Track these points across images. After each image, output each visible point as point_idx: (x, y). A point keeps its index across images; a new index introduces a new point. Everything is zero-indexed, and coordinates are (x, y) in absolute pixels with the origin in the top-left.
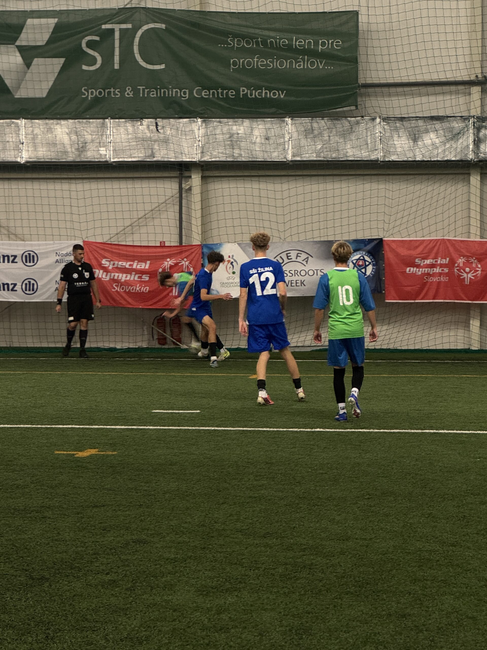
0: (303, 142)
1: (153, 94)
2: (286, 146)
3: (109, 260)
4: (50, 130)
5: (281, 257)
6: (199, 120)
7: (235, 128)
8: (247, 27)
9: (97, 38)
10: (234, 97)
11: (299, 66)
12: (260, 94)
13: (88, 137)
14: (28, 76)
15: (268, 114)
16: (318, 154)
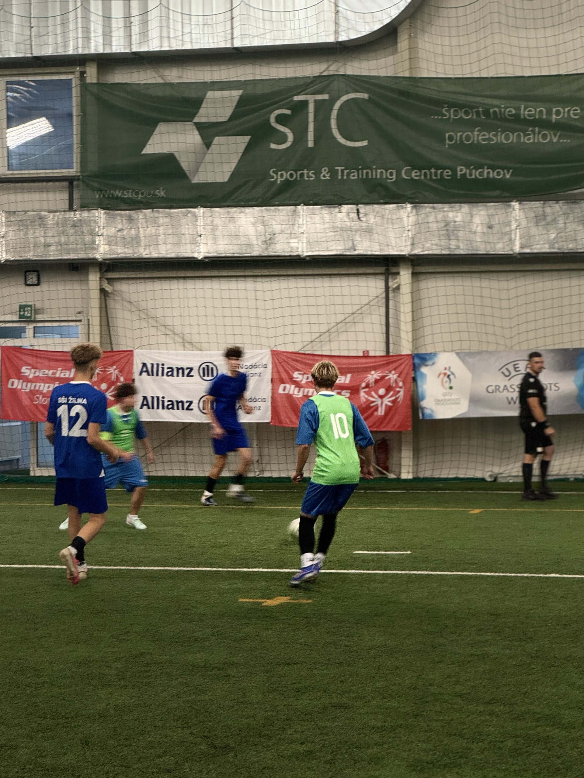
0: (534, 231)
1: (354, 176)
2: (513, 236)
3: (302, 373)
4: (232, 219)
5: (507, 369)
6: (409, 206)
7: (451, 215)
8: (466, 94)
9: (288, 112)
10: (449, 178)
11: (529, 139)
12: (481, 174)
13: (277, 228)
14: (208, 158)
15: (492, 197)
16: (552, 244)
